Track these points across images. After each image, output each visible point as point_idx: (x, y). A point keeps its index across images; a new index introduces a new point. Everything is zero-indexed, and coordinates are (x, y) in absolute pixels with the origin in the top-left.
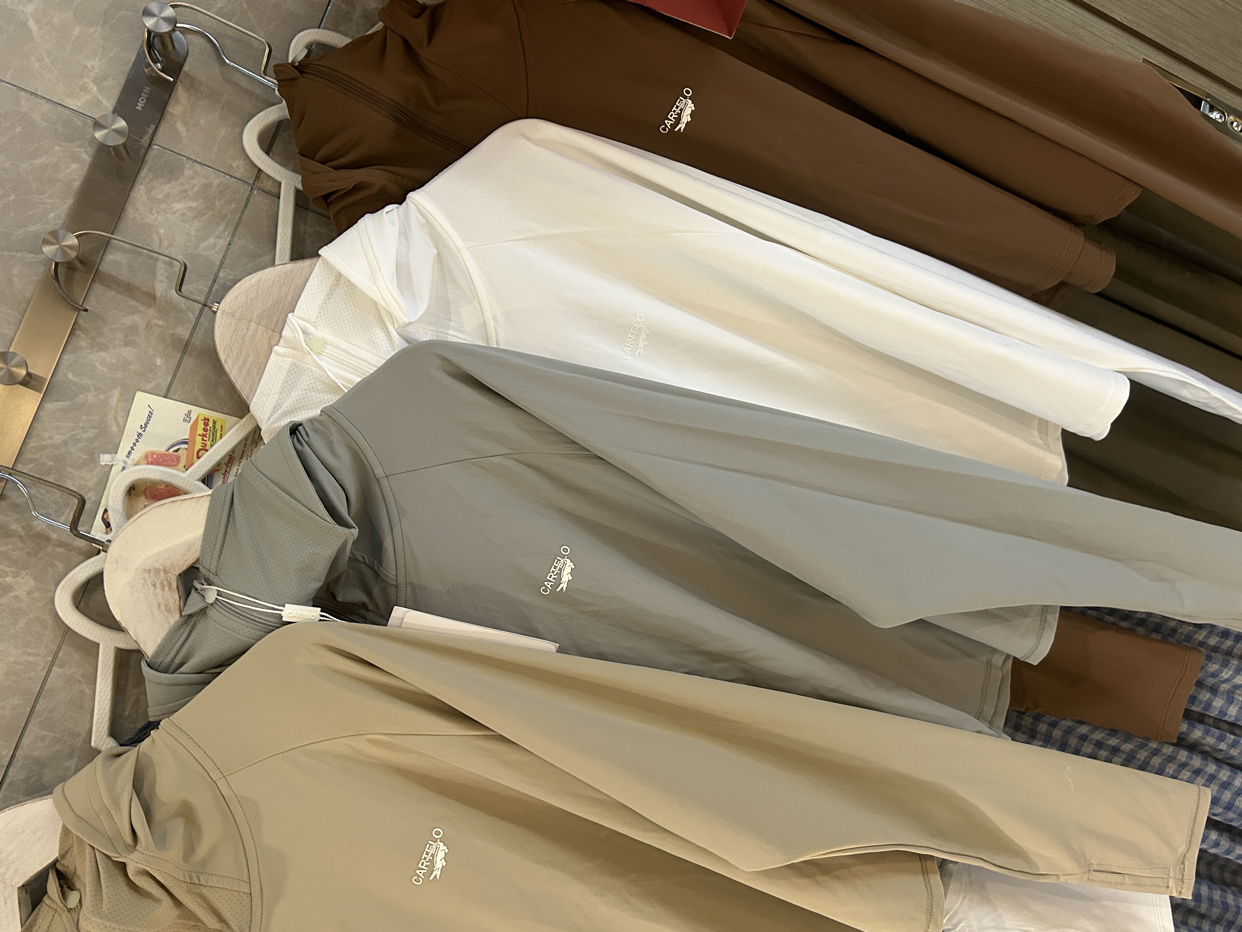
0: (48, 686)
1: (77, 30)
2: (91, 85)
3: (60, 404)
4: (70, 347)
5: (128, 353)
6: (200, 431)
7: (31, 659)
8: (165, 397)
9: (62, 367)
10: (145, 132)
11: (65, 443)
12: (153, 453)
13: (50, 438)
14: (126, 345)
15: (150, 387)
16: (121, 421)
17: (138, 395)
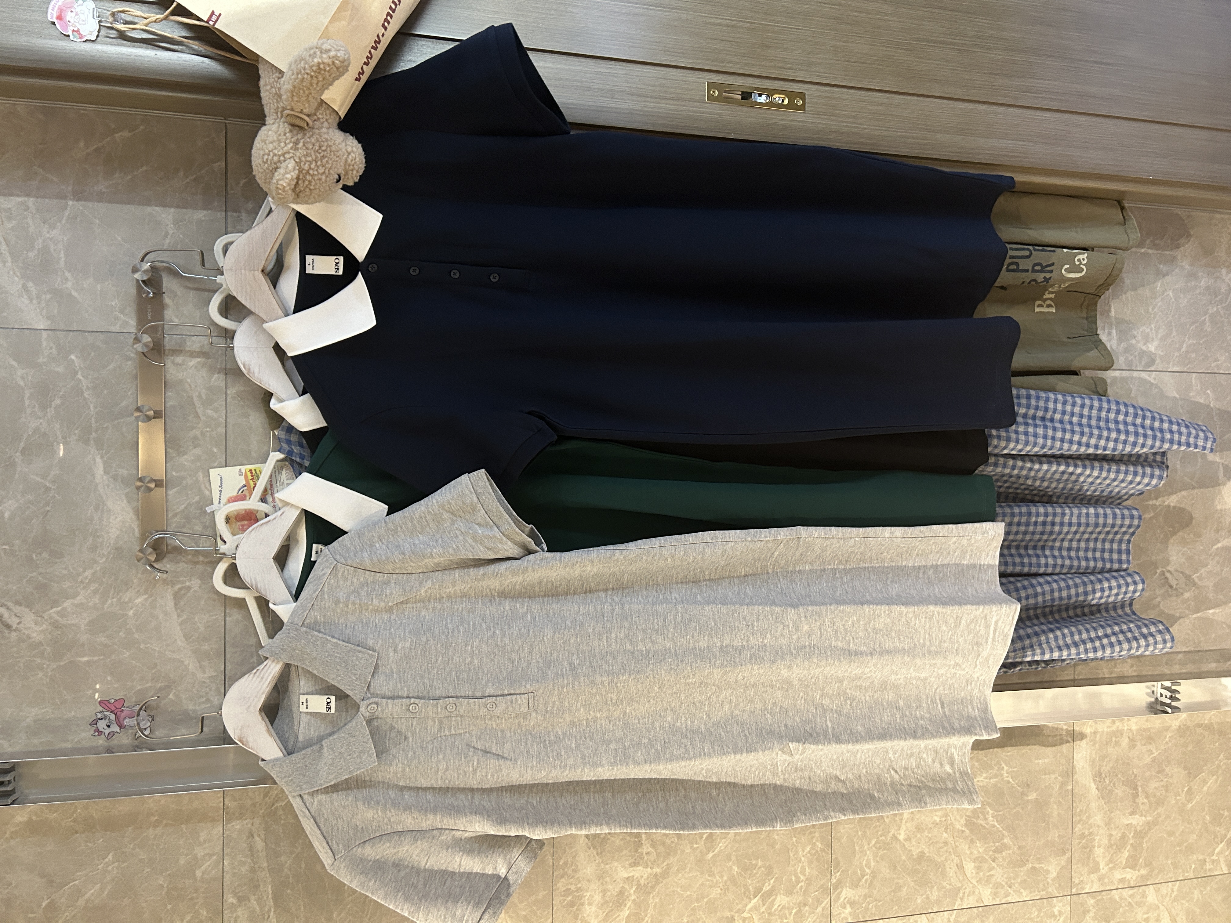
0: (227, 627)
1: (99, 287)
2: (119, 315)
4: (168, 459)
5: (198, 451)
6: (251, 478)
7: (214, 617)
8: (226, 466)
9: (169, 471)
10: (158, 333)
11: (186, 508)
12: (231, 498)
13: (178, 508)
14: (195, 448)
15: (216, 465)
16: (208, 487)
17: (211, 471)
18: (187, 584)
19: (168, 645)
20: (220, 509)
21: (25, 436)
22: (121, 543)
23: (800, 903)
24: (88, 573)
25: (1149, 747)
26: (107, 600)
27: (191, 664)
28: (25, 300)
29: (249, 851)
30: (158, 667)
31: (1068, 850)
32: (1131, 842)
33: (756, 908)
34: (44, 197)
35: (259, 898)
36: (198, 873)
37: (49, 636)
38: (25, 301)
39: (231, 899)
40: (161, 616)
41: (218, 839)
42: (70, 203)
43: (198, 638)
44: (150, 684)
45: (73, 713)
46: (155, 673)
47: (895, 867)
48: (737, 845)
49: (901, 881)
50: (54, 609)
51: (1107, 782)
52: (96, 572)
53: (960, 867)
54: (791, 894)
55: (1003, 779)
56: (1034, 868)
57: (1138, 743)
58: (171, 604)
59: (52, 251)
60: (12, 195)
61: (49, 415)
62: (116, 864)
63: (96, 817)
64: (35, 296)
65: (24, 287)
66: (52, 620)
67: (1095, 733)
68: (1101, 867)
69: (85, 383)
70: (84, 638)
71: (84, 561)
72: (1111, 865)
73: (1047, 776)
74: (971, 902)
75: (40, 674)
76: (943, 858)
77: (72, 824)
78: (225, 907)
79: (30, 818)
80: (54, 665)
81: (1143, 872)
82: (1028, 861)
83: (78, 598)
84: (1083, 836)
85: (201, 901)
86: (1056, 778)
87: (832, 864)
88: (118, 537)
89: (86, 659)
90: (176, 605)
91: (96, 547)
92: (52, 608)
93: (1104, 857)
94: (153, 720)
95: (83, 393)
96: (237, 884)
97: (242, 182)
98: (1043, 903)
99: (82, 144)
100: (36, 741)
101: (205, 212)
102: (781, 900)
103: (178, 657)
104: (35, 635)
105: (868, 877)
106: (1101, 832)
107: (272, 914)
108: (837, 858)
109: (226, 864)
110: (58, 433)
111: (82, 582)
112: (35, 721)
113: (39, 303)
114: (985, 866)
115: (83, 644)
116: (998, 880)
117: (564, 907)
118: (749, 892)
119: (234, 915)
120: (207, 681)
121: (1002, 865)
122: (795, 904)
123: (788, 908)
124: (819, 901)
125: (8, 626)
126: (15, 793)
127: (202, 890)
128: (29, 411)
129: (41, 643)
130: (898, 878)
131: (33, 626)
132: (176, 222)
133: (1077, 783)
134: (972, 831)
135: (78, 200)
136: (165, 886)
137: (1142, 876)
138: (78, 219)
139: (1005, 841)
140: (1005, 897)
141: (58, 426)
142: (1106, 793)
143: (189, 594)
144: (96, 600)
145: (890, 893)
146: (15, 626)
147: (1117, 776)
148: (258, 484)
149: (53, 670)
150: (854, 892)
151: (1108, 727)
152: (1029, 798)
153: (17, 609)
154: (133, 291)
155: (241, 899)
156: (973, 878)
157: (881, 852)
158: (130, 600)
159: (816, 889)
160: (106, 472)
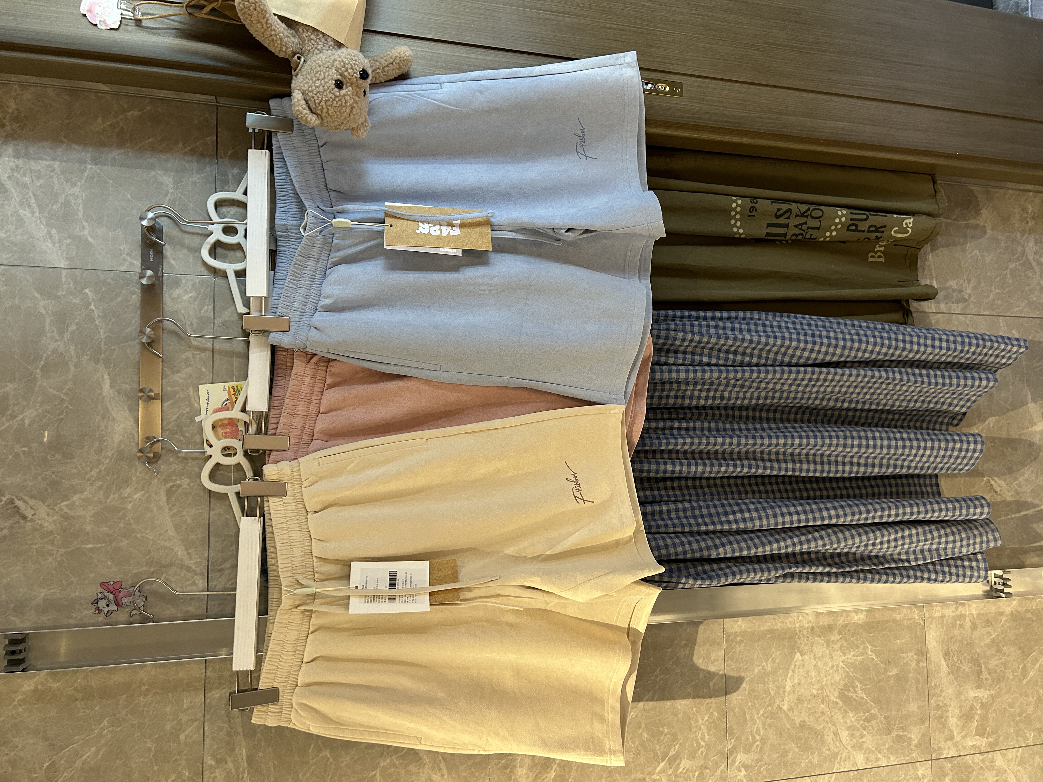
0: (211, 520)
1: (110, 235)
2: (127, 257)
3: (169, 402)
4: (164, 377)
5: (189, 370)
6: (233, 393)
7: (200, 511)
8: (212, 383)
9: (164, 386)
10: (159, 270)
11: (178, 418)
12: (216, 409)
13: (172, 418)
14: (187, 367)
15: (204, 381)
16: (197, 400)
17: (200, 386)
18: (178, 482)
19: (160, 535)
20: (207, 418)
21: (45, 355)
22: (123, 446)
23: (702, 766)
24: (94, 472)
25: (989, 629)
26: (109, 496)
27: (180, 552)
28: (49, 243)
29: (227, 716)
30: (152, 554)
31: (926, 719)
32: (979, 712)
33: (664, 771)
34: (67, 161)
35: (235, 760)
36: (182, 737)
37: (59, 526)
38: (49, 245)
39: (210, 761)
40: (155, 510)
41: (200, 706)
42: (89, 166)
43: (186, 529)
44: (144, 569)
45: (77, 594)
46: (149, 559)
47: (781, 734)
48: (646, 714)
49: (787, 747)
50: (65, 503)
51: (955, 659)
52: (101, 471)
53: (836, 734)
54: (693, 758)
55: (868, 657)
56: (898, 736)
57: (979, 626)
58: (164, 499)
59: (73, 205)
60: (40, 159)
61: (66, 339)
62: (110, 729)
63: (95, 686)
64: (57, 241)
65: (49, 233)
66: (63, 513)
67: (942, 617)
68: (955, 735)
69: (96, 312)
70: (88, 528)
71: (91, 462)
72: (963, 734)
73: (904, 655)
74: (848, 766)
75: (50, 559)
76: (821, 727)
77: (73, 692)
78: (205, 768)
79: (37, 687)
80: (62, 551)
81: (991, 740)
82: (893, 729)
83: (85, 493)
84: (938, 707)
85: (183, 762)
86: (912, 656)
87: (728, 731)
88: (120, 442)
89: (90, 546)
90: (168, 500)
91: (101, 450)
92: (63, 501)
93: (957, 726)
94: (146, 600)
95: (95, 321)
96: (215, 747)
97: (230, 152)
98: (908, 767)
99: (100, 120)
100: (44, 618)
101: (199, 176)
102: (685, 764)
103: (169, 546)
104: (47, 525)
105: (758, 743)
106: (953, 704)
107: (246, 775)
108: (731, 726)
109: (206, 729)
110: (73, 353)
111: (89, 479)
112: (44, 601)
113: (60, 246)
114: (857, 734)
115: (88, 533)
116: (869, 746)
117: (499, 769)
118: (658, 756)
119: (213, 775)
120: (194, 567)
121: (872, 733)
122: (697, 767)
123: (692, 771)
124: (717, 766)
125: (24, 517)
126: (24, 662)
127: (185, 752)
128: (49, 335)
129: (52, 532)
130: (784, 744)
131: (46, 517)
132: (175, 183)
133: (931, 661)
134: (844, 703)
135: (96, 164)
136: (153, 748)
137: (990, 744)
138: (95, 180)
139: (873, 711)
140: (876, 762)
141: (73, 348)
142: (955, 670)
143: (180, 491)
144: (101, 495)
145: (778, 758)
146: (30, 517)
147: (963, 654)
148: (239, 398)
149: (61, 556)
150: (747, 756)
151: (953, 612)
152: (891, 674)
153: (32, 502)
154: (140, 237)
155: (218, 761)
156: (848, 744)
157: (769, 721)
158: (130, 496)
159: (715, 754)
160: (112, 387)
